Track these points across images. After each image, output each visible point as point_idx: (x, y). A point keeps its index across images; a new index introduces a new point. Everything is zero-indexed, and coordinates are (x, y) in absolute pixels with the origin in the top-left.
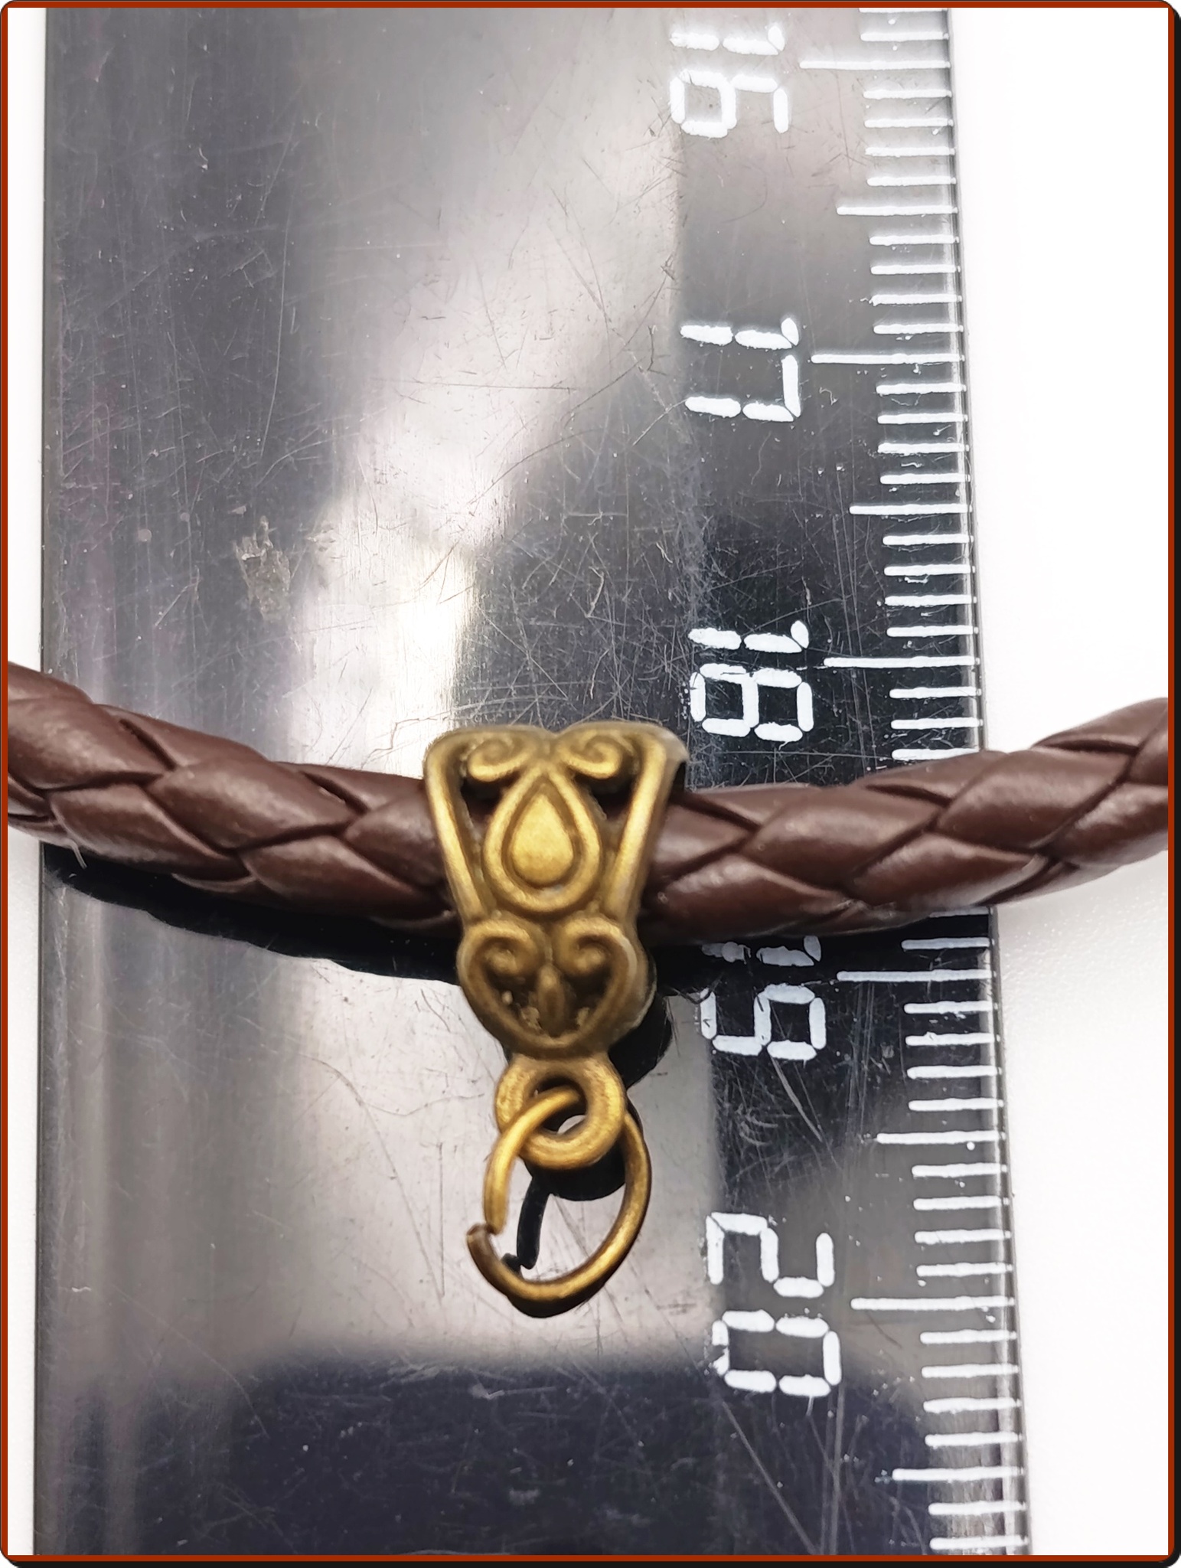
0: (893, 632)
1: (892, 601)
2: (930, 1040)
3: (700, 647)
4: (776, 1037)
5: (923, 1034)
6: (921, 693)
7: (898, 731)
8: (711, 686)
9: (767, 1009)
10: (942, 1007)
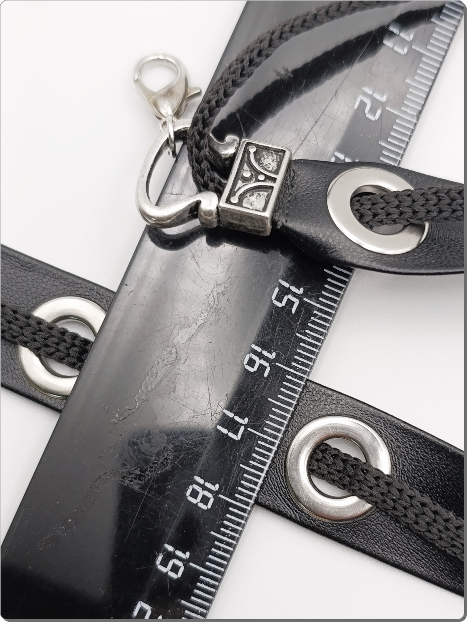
0: (237, 495)
1: (239, 488)
2: (202, 585)
3: (195, 480)
4: (171, 570)
5: (201, 583)
6: (236, 511)
7: (227, 517)
8: (193, 489)
9: (172, 564)
10: (208, 580)
